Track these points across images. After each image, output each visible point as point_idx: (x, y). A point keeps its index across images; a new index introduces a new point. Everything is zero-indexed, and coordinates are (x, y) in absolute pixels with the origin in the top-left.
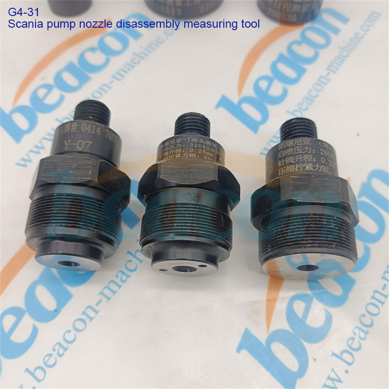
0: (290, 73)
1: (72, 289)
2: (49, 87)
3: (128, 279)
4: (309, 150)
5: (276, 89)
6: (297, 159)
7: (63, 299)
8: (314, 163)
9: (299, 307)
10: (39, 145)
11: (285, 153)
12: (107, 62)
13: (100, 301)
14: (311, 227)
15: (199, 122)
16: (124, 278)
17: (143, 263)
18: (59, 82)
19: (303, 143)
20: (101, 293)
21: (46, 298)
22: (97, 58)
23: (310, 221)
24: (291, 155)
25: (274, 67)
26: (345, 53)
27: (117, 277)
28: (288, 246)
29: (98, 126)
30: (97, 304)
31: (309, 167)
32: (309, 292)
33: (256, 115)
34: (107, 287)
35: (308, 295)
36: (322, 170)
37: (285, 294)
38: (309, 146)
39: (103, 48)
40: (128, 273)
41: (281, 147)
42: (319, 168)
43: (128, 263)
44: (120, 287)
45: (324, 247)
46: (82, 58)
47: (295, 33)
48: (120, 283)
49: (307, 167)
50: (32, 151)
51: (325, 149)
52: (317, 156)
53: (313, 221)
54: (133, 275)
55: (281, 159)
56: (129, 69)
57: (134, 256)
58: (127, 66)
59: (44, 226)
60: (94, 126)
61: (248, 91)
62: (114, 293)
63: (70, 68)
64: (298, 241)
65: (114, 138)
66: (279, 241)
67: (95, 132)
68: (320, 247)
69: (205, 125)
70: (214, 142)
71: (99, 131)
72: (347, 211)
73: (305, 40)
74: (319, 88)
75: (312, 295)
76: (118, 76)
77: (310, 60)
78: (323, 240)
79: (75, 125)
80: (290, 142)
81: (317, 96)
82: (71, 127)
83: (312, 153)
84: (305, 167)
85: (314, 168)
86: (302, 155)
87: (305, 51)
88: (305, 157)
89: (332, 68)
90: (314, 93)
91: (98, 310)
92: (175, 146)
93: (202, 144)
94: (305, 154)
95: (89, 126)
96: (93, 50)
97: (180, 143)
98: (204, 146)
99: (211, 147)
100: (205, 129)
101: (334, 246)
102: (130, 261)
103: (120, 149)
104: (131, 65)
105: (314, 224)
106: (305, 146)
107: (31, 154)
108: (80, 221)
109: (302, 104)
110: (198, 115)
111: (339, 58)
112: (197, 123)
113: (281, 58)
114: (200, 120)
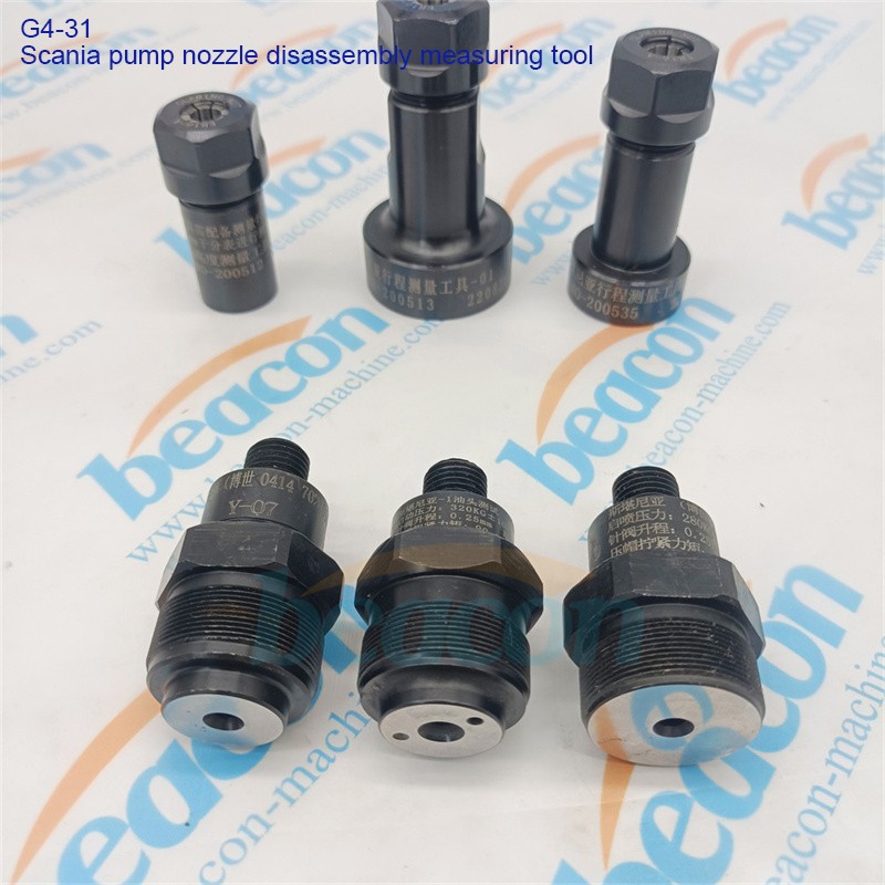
0: (631, 403)
1: (220, 784)
2: (195, 427)
3: (331, 765)
4: (661, 515)
5: (607, 430)
6: (642, 530)
7: (201, 803)
8: (671, 537)
9: (666, 818)
10: (173, 523)
11: (619, 522)
12: (302, 386)
13: (276, 805)
14: (669, 640)
15: (468, 474)
16: (323, 763)
17: (359, 735)
18: (215, 419)
19: (651, 503)
20: (278, 791)
21: (169, 801)
22: (282, 380)
23: (669, 629)
24: (630, 525)
25: (601, 394)
26: (729, 370)
27: (310, 761)
28: (629, 674)
29: (291, 478)
30: (270, 812)
31: (663, 543)
32: (684, 790)
33: (571, 474)
34: (291, 781)
35: (683, 796)
36: (687, 547)
37: (638, 794)
38: (661, 509)
39: (294, 362)
40: (331, 754)
41: (613, 513)
42: (682, 545)
43: (332, 735)
44: (314, 779)
45: (695, 674)
46: (256, 378)
47: (638, 338)
48: (316, 773)
49: (660, 544)
50: (157, 533)
51: (692, 513)
52: (678, 525)
53: (674, 629)
54: (339, 756)
55: (613, 533)
56: (339, 397)
57: (343, 723)
58: (337, 392)
59: (187, 641)
60: (283, 478)
61: (556, 433)
62: (303, 790)
63: (235, 395)
64: (647, 664)
65: (315, 500)
66: (615, 669)
67: (284, 486)
68: (687, 673)
69: (477, 480)
70: (495, 505)
71: (290, 486)
72: (736, 617)
73: (655, 349)
74: (685, 427)
75: (689, 795)
76: (319, 409)
77: (666, 383)
78: (692, 661)
79: (250, 475)
80: (629, 504)
81: (681, 441)
82: (242, 479)
83: (667, 520)
84: (656, 543)
85: (673, 544)
86: (651, 523)
87: (657, 367)
88: (656, 527)
90: (676, 436)
91: (270, 822)
92: (425, 510)
93: (472, 506)
94: (656, 521)
95: (274, 477)
96: (276, 366)
97: (433, 505)
98: (475, 510)
99: (489, 512)
100: (477, 486)
101: (713, 672)
102: (336, 732)
103: (326, 521)
104: (344, 392)
105: (675, 634)
106: (655, 509)
107: (155, 538)
108: (254, 633)
109: (655, 454)
110: (465, 463)
111: (720, 377)
112: (464, 475)
113: (614, 379)
114: (468, 471)
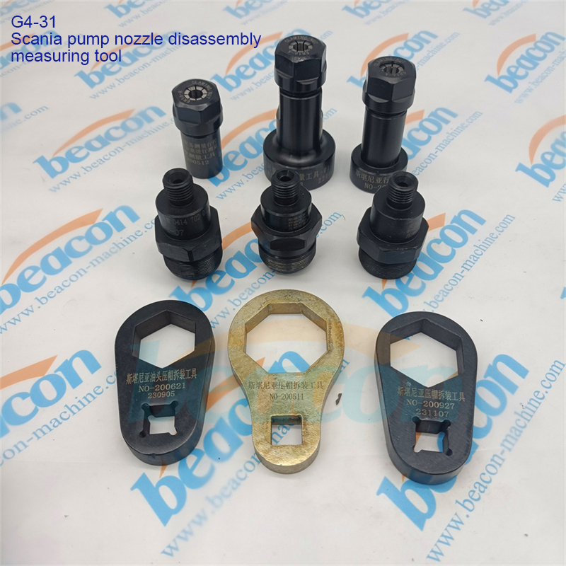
89: (466, 266)
